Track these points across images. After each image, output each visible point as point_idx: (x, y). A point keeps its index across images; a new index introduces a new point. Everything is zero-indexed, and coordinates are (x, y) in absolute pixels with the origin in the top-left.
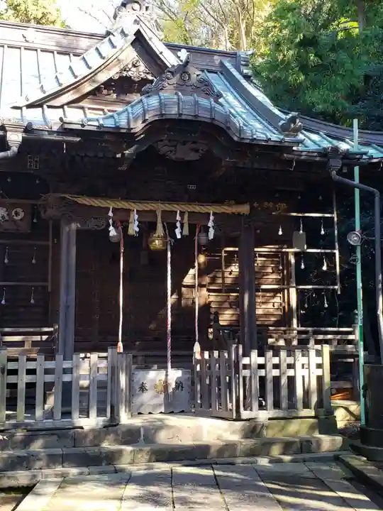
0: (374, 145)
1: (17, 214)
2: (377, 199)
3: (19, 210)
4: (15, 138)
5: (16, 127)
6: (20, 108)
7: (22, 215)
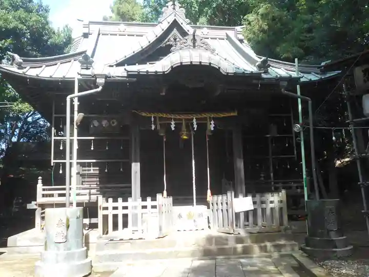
0: (313, 73)
1: (113, 123)
2: (310, 102)
3: (115, 121)
4: (101, 81)
5: (101, 76)
6: (112, 66)
7: (115, 124)
